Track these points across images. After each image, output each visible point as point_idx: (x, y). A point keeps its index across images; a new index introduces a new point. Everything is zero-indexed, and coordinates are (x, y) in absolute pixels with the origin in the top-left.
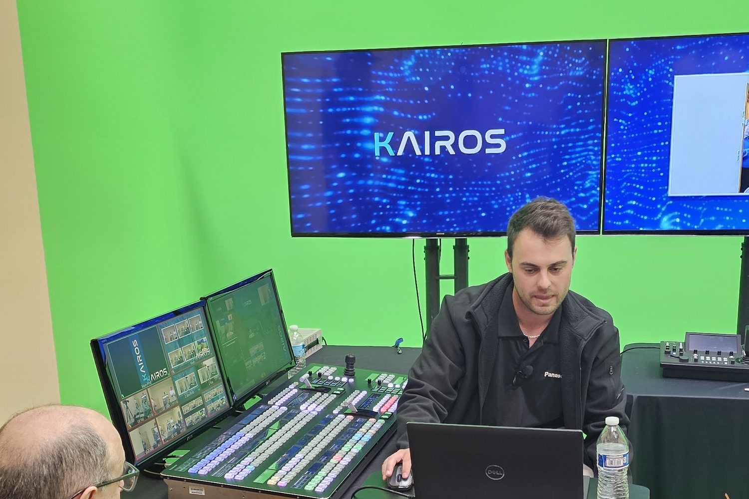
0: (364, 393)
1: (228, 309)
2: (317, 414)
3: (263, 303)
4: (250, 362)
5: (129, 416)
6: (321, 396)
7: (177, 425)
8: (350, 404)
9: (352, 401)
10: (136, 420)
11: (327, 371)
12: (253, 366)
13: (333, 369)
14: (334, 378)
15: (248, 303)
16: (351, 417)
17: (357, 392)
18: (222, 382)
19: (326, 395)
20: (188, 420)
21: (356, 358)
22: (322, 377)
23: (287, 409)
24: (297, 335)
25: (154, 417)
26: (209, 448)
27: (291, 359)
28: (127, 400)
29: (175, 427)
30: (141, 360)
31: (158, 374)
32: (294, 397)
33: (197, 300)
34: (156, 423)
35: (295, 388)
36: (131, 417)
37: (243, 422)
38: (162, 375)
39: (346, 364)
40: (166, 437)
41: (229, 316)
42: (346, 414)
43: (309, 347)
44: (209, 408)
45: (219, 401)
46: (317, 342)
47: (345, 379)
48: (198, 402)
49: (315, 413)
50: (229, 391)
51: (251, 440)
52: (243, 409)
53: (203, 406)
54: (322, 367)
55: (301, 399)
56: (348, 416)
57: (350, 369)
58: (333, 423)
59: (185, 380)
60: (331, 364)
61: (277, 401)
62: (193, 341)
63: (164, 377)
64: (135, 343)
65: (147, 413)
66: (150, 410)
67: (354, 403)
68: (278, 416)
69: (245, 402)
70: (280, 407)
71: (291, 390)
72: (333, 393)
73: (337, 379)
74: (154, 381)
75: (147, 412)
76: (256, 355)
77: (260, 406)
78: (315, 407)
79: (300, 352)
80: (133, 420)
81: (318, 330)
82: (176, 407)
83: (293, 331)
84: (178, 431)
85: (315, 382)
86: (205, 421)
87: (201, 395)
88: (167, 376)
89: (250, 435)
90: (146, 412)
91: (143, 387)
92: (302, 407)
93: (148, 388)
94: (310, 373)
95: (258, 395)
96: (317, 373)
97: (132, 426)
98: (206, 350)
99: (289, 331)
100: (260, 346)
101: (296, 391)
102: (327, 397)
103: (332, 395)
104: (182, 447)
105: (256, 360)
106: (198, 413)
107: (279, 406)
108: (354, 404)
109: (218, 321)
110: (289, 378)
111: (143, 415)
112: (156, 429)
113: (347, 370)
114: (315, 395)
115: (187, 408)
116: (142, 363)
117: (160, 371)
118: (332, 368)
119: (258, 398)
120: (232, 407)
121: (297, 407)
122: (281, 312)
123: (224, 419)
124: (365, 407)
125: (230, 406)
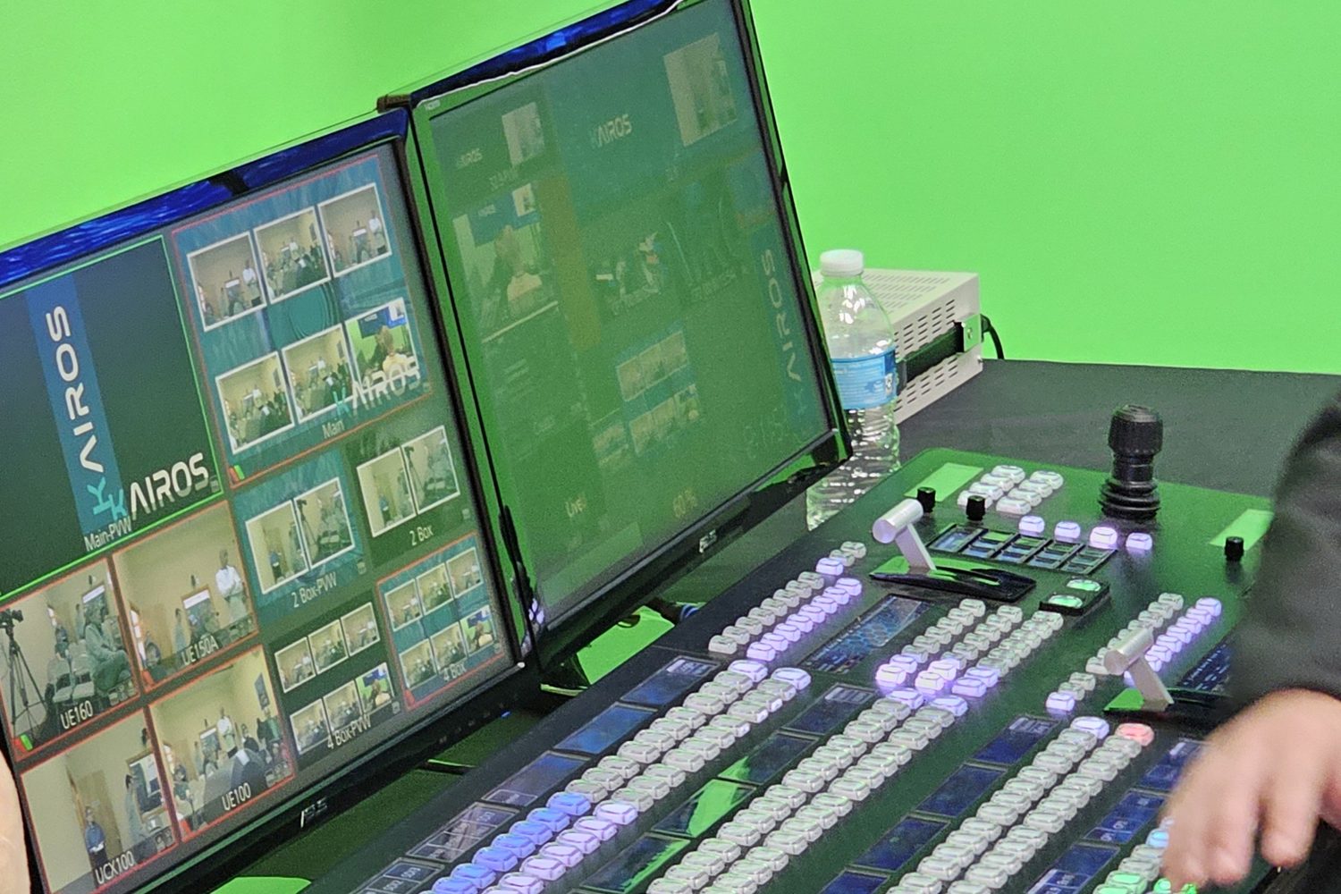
0: (1207, 609)
1: (516, 158)
2: (963, 709)
3: (689, 133)
4: (615, 431)
5: (23, 692)
6: (983, 620)
7: (250, 744)
8: (1136, 663)
9: (1145, 647)
10: (55, 710)
11: (1015, 493)
12: (632, 450)
13: (1048, 481)
14: (1050, 526)
15: (618, 128)
16: (1140, 734)
17: (1168, 602)
18: (475, 534)
19: (1009, 614)
20: (306, 722)
21: (1166, 430)
22: (987, 521)
23: (808, 679)
24: (862, 302)
25: (143, 702)
26: (413, 872)
27: (822, 420)
28: (13, 607)
29: (242, 755)
30: (84, 411)
31: (166, 482)
32: (845, 621)
33: (360, 108)
34: (149, 734)
35: (848, 573)
36: (33, 697)
37: (583, 739)
38: (183, 485)
39: (1111, 455)
40: (199, 805)
41: (518, 195)
42: (1117, 718)
43: (915, 367)
44: (412, 661)
45: (460, 631)
46: (955, 342)
47: (1104, 537)
48: (356, 629)
49: (956, 707)
50: (510, 578)
51: (622, 836)
52: (573, 677)
53: (379, 653)
54: (988, 470)
55: (879, 635)
56: (1126, 729)
57: (1134, 485)
58: (1048, 762)
59: (294, 517)
60: (1030, 454)
61: (758, 638)
62: (340, 317)
63: (196, 495)
64: (58, 322)
65: (108, 682)
66: (124, 667)
67: (1157, 657)
68: (765, 714)
69: (585, 640)
70: (771, 667)
71: (831, 582)
72: (1046, 607)
73: (1067, 531)
74: (143, 519)
75: (111, 675)
76: (653, 398)
77: (669, 658)
78: (952, 674)
79: (870, 386)
80: (39, 714)
81: (959, 279)
82: (249, 655)
83: (838, 277)
84: (254, 777)
85: (953, 543)
86: (388, 728)
87: (369, 596)
88: (207, 491)
89: (621, 811)
90: (101, 676)
91: (89, 545)
92: (888, 675)
93: (117, 548)
94: (927, 499)
95: (656, 606)
96: (963, 500)
97: (35, 743)
98: (403, 367)
99: (816, 276)
100: (668, 351)
101: (852, 587)
102: (1016, 626)
103: (1040, 615)
104: (266, 863)
105: (646, 426)
106: (354, 690)
107: (767, 664)
108: (1156, 667)
109: (465, 218)
110: (812, 523)
111: (87, 689)
112: (148, 765)
113: (1115, 489)
114: (954, 612)
115: (301, 661)
116: (88, 426)
117: (175, 469)
118: (1037, 476)
119: (651, 625)
120: (521, 665)
121: (860, 670)
122: (779, 180)
123: (482, 722)
124: (1211, 684)
125: (515, 654)
